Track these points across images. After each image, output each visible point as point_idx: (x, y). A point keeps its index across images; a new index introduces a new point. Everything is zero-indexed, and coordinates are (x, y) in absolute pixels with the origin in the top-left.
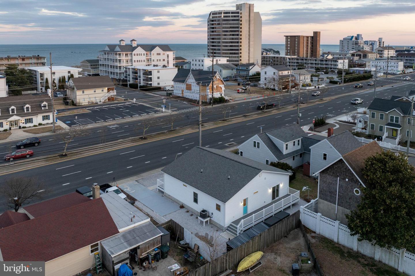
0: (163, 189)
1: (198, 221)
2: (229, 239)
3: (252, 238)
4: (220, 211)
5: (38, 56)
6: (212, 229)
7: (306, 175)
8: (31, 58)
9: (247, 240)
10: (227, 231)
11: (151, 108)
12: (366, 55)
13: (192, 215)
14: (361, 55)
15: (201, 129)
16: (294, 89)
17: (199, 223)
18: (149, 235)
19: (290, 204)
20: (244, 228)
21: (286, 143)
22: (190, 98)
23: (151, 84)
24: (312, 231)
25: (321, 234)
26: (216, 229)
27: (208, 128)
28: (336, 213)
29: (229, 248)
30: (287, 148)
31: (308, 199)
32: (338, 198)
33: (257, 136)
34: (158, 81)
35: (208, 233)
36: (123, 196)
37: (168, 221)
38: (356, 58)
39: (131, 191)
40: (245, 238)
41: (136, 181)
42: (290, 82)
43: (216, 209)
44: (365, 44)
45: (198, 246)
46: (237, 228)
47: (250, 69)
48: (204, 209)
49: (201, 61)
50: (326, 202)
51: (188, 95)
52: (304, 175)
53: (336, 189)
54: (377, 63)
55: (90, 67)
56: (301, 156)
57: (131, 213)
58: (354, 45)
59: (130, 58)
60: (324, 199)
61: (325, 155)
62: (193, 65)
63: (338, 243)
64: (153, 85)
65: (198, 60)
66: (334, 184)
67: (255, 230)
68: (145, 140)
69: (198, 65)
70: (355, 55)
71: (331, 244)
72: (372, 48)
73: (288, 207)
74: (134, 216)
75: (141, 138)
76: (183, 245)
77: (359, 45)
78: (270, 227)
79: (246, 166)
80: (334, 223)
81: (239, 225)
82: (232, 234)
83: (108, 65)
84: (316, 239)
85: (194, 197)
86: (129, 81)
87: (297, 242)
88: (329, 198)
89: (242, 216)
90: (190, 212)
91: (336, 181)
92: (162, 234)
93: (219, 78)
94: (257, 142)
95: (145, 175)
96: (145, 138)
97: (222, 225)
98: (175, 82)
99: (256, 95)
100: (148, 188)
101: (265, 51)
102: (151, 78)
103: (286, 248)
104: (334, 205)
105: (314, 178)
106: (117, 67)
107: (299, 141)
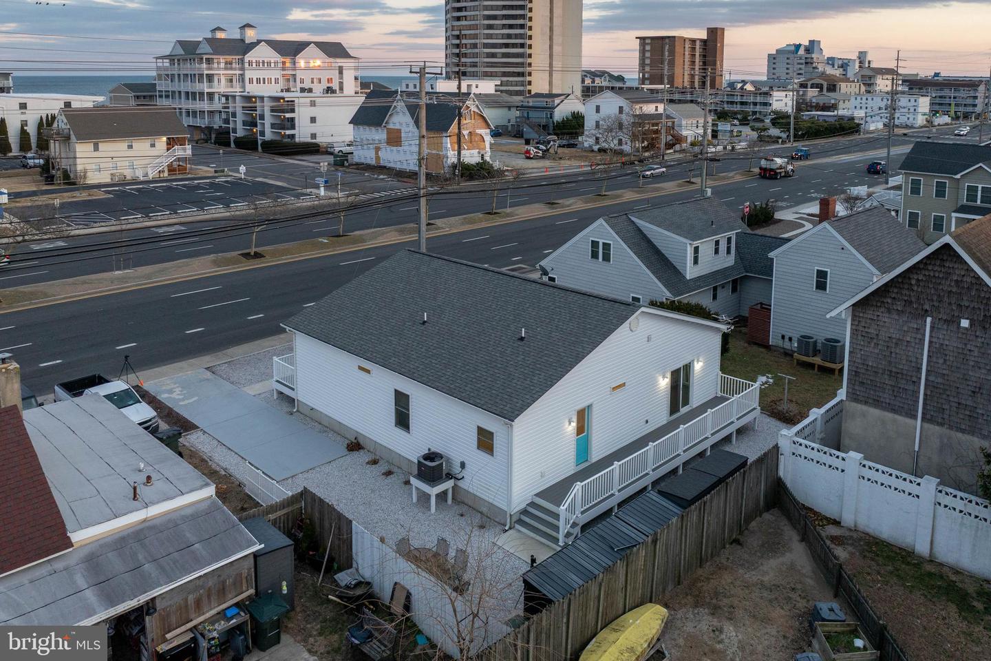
0: (293, 389)
1: (411, 494)
2: (533, 561)
3: (625, 552)
4: (492, 455)
6: (462, 521)
7: (756, 344)
9: (606, 560)
10: (517, 526)
11: (288, 188)
12: (835, 86)
13: (389, 473)
14: (822, 85)
15: (425, 234)
16: (671, 151)
17: (415, 500)
18: (204, 553)
19: (732, 429)
20: (583, 513)
21: (696, 243)
22: (398, 166)
23: (293, 136)
24: (827, 518)
25: (861, 527)
26: (477, 520)
27: (447, 231)
28: (917, 449)
29: (535, 601)
30: (696, 261)
31: (785, 411)
32: (925, 395)
33: (601, 225)
34: (313, 128)
35: (448, 538)
36: (142, 412)
37: (293, 496)
38: (812, 93)
39: (183, 400)
40: (596, 555)
41: (207, 369)
42: (663, 131)
43: (478, 448)
44: (828, 63)
45: (408, 592)
46: (557, 516)
47: (556, 105)
48: (433, 450)
50: (874, 412)
51: (393, 157)
52: (749, 343)
53: (917, 362)
54: (867, 99)
55: (132, 99)
56: (734, 290)
57: (142, 466)
58: (803, 66)
59: (238, 72)
60: (866, 403)
61: (822, 275)
63: (931, 561)
64: (297, 140)
66: (908, 341)
67: (631, 520)
68: (257, 260)
70: (809, 86)
71: (908, 564)
72: (844, 75)
73: (723, 439)
74: (149, 478)
75: (247, 256)
76: (347, 587)
77: (814, 65)
78: (685, 508)
79: (579, 296)
80: (919, 484)
81: (567, 504)
82: (538, 538)
83: (180, 92)
84: (850, 548)
85: (397, 410)
86: (235, 131)
87: (781, 559)
88: (886, 397)
89: (573, 472)
90: (381, 462)
91: (920, 330)
92: (258, 547)
93: (477, 110)
94: (601, 242)
95: (238, 351)
96: (258, 255)
97: (500, 506)
98: (356, 127)
99: (575, 163)
100: (245, 389)
101: (588, 75)
102: (292, 119)
103: (747, 587)
104: (909, 421)
105: (782, 351)
106: (202, 94)
107: (729, 240)
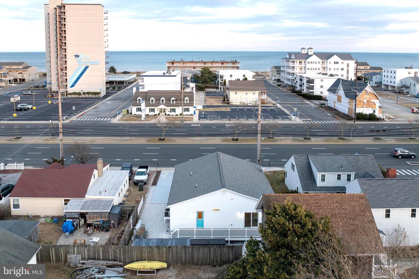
5: (236, 61)
6: (166, 228)
8: (228, 62)
18: (101, 208)
20: (179, 237)
21: (322, 173)
22: (340, 110)
23: (313, 92)
30: (323, 180)
34: (322, 90)
49: (393, 72)
51: (338, 107)
55: (276, 72)
59: (304, 66)
62: (384, 77)
64: (314, 94)
65: (390, 71)
69: (389, 77)
74: (105, 191)
75: (233, 139)
81: (173, 232)
92: (109, 211)
93: (371, 92)
94: (293, 163)
96: (237, 140)
98: (329, 92)
102: (313, 86)
106: (290, 73)
107: (349, 176)
